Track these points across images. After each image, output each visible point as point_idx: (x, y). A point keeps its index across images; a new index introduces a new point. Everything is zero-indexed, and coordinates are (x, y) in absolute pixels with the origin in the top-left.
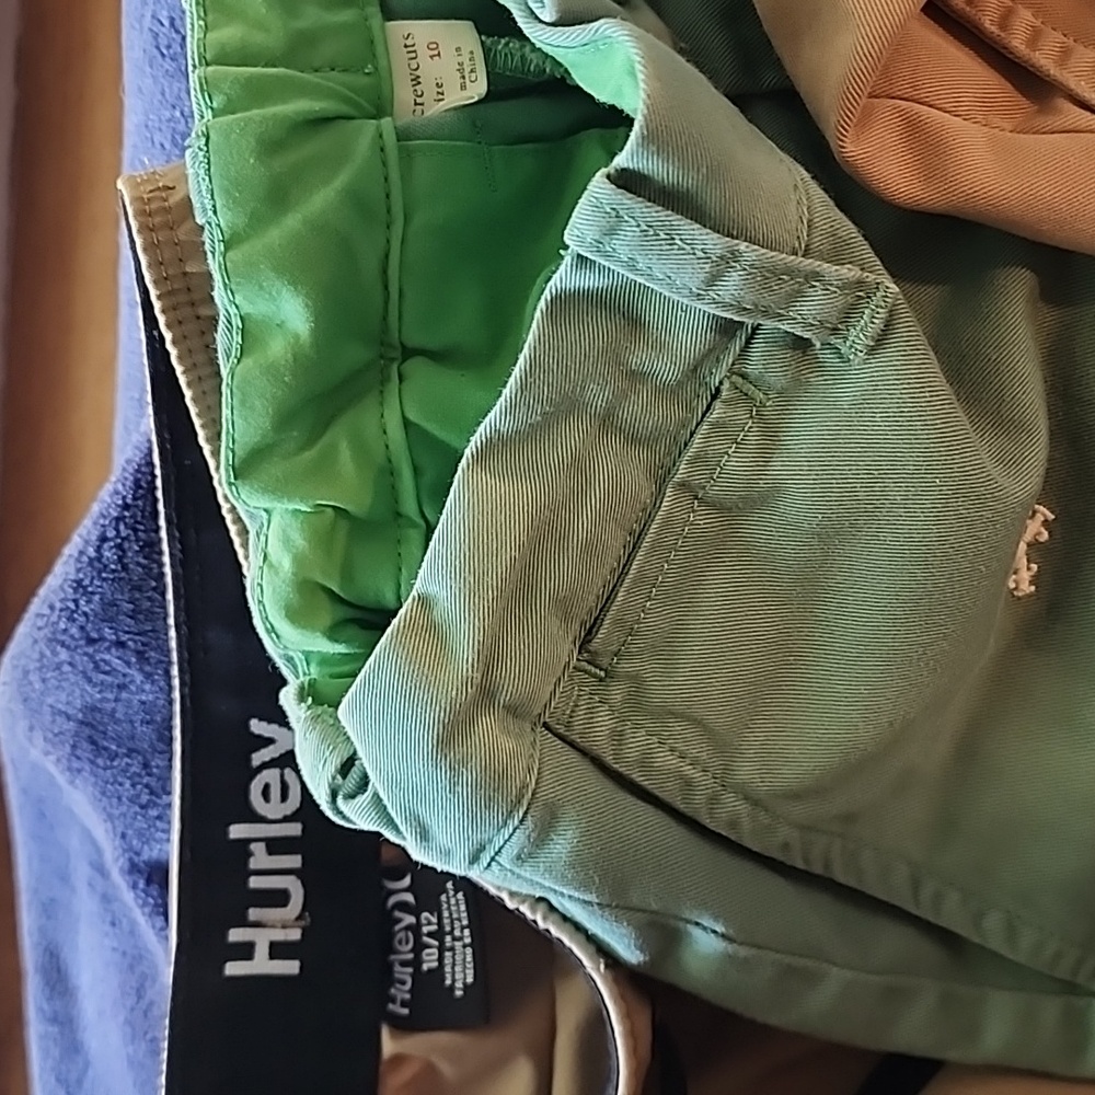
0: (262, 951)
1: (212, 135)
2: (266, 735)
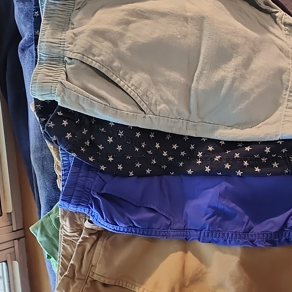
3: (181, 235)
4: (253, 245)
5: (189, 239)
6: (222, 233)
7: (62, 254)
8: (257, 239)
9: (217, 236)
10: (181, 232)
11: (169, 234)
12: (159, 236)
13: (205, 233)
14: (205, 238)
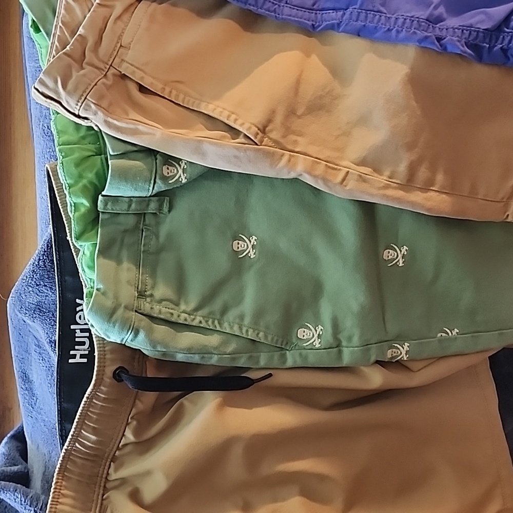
0: (78, 356)
1: (64, 163)
2: (81, 303)
3: (305, 17)
4: (439, 47)
5: (319, 26)
6: (386, 17)
7: (63, 19)
8: (450, 36)
9: (376, 21)
10: (305, 11)
11: (282, 11)
12: (261, 9)
13: (353, 13)
14: (351, 23)
